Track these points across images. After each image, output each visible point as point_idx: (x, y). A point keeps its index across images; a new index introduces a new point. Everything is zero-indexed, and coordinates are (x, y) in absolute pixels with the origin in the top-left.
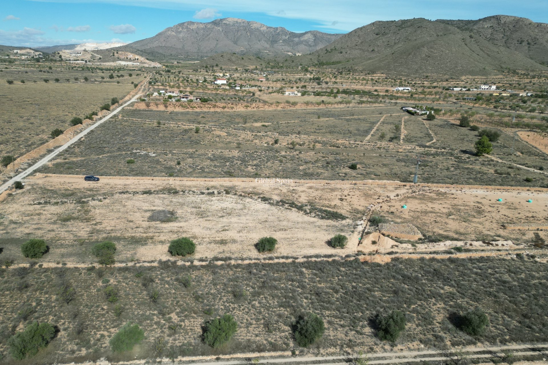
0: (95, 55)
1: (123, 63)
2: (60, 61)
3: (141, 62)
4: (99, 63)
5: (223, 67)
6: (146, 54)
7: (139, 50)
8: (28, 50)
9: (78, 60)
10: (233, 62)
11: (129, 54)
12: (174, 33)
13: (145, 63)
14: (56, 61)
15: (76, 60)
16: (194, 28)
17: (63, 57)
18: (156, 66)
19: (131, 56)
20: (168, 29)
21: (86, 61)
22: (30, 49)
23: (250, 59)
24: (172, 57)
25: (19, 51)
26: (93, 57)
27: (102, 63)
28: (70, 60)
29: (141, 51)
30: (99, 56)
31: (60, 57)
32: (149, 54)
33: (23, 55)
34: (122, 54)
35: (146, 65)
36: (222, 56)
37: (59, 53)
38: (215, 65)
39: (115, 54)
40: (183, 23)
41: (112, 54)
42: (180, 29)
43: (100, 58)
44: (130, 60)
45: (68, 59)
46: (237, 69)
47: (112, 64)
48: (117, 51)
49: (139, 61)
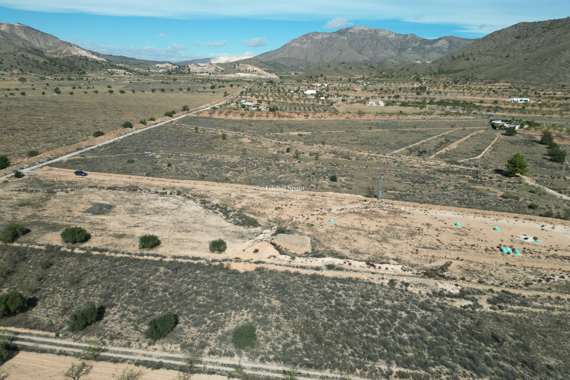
0: (219, 67)
1: (242, 75)
2: (188, 73)
3: (259, 74)
4: (220, 75)
5: (328, 77)
6: (268, 66)
7: (262, 62)
8: (168, 64)
9: (203, 73)
10: (339, 72)
11: (249, 65)
12: (298, 45)
13: (262, 74)
14: (184, 73)
16: (318, 38)
17: (191, 70)
18: (272, 77)
19: (251, 68)
20: (293, 41)
21: (210, 74)
22: (169, 63)
23: (361, 69)
24: (293, 69)
25: (160, 66)
26: (217, 70)
27: (223, 75)
28: (196, 73)
29: (264, 63)
30: (222, 69)
31: (189, 70)
32: (271, 65)
33: (162, 68)
34: (242, 66)
35: (263, 77)
36: (329, 66)
37: (188, 67)
38: (320, 75)
39: (236, 66)
40: (308, 34)
41: (233, 67)
42: (305, 40)
43: (223, 71)
44: (249, 72)
45: (195, 72)
46: (341, 79)
47: (232, 76)
48: (238, 63)
49: (257, 72)
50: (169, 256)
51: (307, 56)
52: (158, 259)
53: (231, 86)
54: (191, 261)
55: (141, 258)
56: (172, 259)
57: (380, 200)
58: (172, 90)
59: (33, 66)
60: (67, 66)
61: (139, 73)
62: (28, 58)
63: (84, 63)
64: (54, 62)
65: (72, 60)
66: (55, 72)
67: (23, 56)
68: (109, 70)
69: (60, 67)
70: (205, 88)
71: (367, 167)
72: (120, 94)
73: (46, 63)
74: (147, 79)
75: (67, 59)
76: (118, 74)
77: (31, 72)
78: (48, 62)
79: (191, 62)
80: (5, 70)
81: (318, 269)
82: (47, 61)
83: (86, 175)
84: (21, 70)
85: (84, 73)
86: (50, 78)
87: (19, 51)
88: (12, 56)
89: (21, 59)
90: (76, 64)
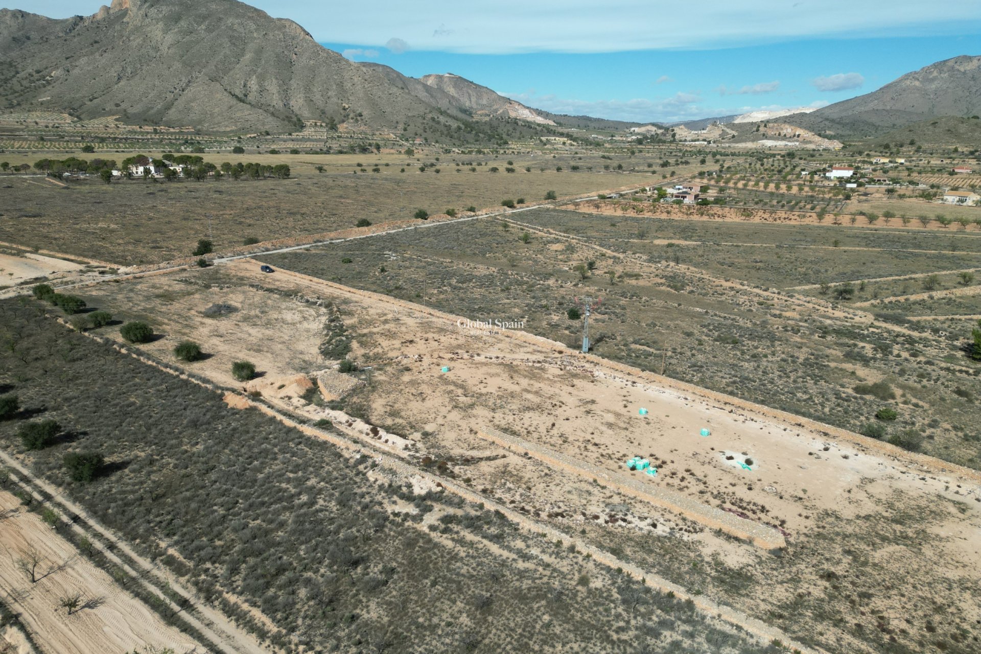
0: (728, 131)
1: (769, 143)
2: (671, 142)
3: (805, 141)
4: (727, 145)
6: (839, 127)
7: (827, 119)
8: (650, 128)
9: (698, 140)
10: (958, 136)
11: (787, 126)
12: (917, 83)
13: (810, 142)
14: (664, 142)
15: (695, 141)
16: (968, 68)
17: (677, 137)
18: (831, 147)
19: (789, 130)
20: (907, 77)
21: (709, 142)
22: (653, 125)
25: (637, 130)
26: (723, 135)
27: (733, 145)
28: (685, 141)
29: (833, 121)
30: (734, 133)
31: (674, 135)
33: (639, 134)
34: (772, 128)
35: (811, 146)
37: (673, 130)
39: (762, 129)
40: (945, 61)
41: (755, 129)
42: (935, 74)
43: (734, 137)
44: (785, 138)
45: (683, 139)
46: (956, 150)
47: (750, 145)
48: (766, 123)
49: (800, 139)
51: (933, 106)
53: (703, 162)
59: (442, 134)
60: (485, 133)
61: (587, 142)
62: (438, 123)
63: (511, 129)
64: (470, 127)
65: (495, 123)
66: (468, 143)
67: (433, 119)
68: (544, 139)
69: (477, 135)
73: (459, 128)
74: (594, 152)
75: (490, 124)
76: (553, 144)
77: (437, 142)
78: (463, 127)
79: (678, 125)
80: (407, 140)
81: (303, 422)
82: (461, 125)
83: (272, 271)
84: (426, 139)
85: (506, 143)
86: (457, 150)
87: (431, 112)
88: (420, 120)
89: (431, 123)
90: (499, 130)
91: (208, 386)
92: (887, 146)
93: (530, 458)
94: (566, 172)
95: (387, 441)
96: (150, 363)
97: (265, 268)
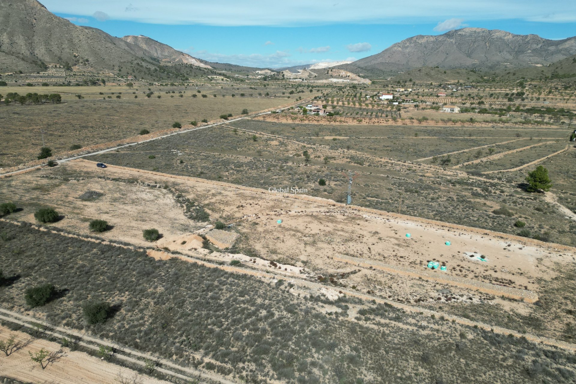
0: (312, 73)
1: (334, 80)
2: (282, 79)
3: (352, 79)
4: (313, 81)
5: (418, 82)
6: (365, 71)
7: (359, 67)
8: (267, 71)
9: (297, 78)
10: (431, 77)
11: (342, 71)
12: (400, 49)
13: (355, 80)
14: (279, 79)
15: (295, 79)
16: (422, 42)
17: (285, 76)
18: (365, 82)
19: (344, 73)
20: (395, 45)
21: (303, 80)
22: (268, 69)
23: (458, 73)
24: (391, 74)
25: (260, 72)
26: (310, 75)
27: (316, 81)
28: (290, 79)
29: (362, 68)
30: (315, 74)
31: (283, 76)
32: (368, 70)
33: (261, 75)
34: (335, 71)
35: (356, 82)
36: (420, 70)
37: (282, 73)
38: (409, 80)
39: (330, 72)
40: (412, 38)
41: (326, 72)
42: (408, 44)
43: (316, 76)
44: (342, 77)
45: (289, 78)
46: (431, 84)
47: (325, 81)
48: (332, 69)
49: (350, 78)
50: (107, 240)
51: (408, 61)
52: (98, 241)
53: (311, 91)
54: (122, 246)
55: (86, 239)
56: (108, 243)
57: (348, 206)
58: (251, 95)
59: (145, 73)
60: (173, 73)
61: (235, 79)
62: (142, 66)
63: (188, 70)
64: (163, 69)
65: (178, 67)
66: (163, 79)
67: (138, 64)
68: (209, 77)
69: (168, 74)
70: (284, 93)
71: (371, 173)
72: (202, 98)
73: (156, 70)
74: (241, 85)
75: (175, 67)
76: (216, 80)
77: (143, 78)
78: (158, 69)
79: (285, 69)
80: (122, 77)
81: (222, 263)
82: (157, 68)
83: (106, 167)
84: (135, 77)
85: (187, 79)
86: (157, 84)
87: (136, 59)
88: (129, 64)
89: (137, 67)
90: (182, 72)
91: (130, 247)
92: (399, 82)
93: (374, 270)
94: (238, 97)
95: (286, 269)
96: (70, 236)
97: (99, 165)
